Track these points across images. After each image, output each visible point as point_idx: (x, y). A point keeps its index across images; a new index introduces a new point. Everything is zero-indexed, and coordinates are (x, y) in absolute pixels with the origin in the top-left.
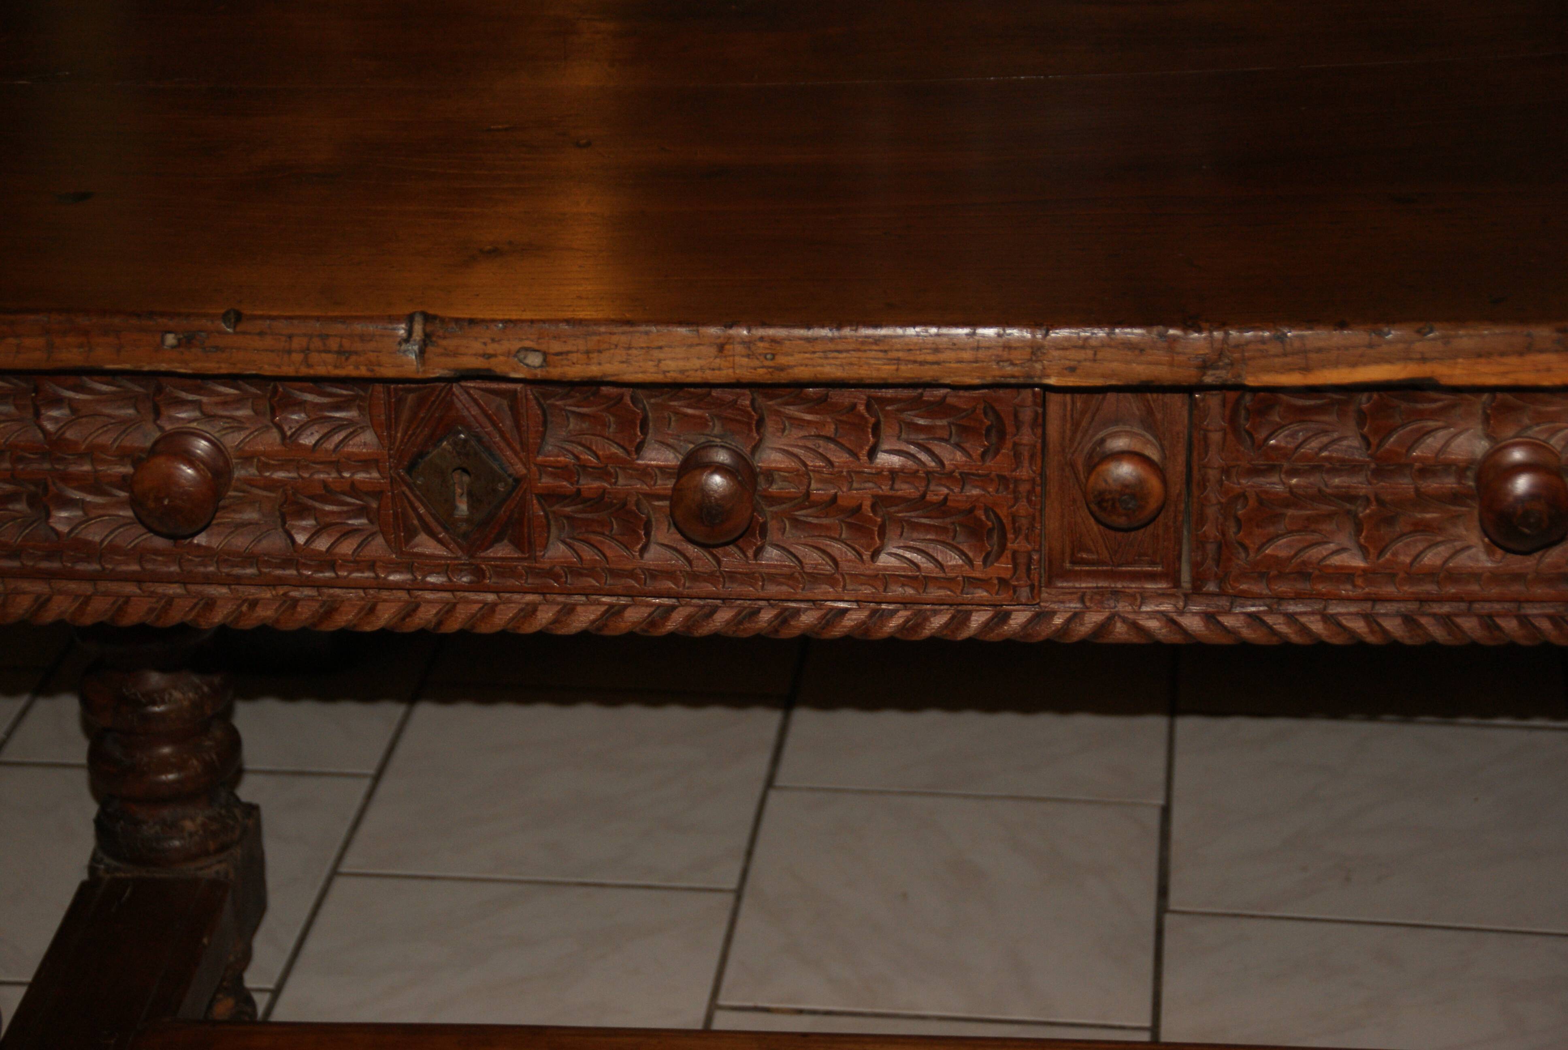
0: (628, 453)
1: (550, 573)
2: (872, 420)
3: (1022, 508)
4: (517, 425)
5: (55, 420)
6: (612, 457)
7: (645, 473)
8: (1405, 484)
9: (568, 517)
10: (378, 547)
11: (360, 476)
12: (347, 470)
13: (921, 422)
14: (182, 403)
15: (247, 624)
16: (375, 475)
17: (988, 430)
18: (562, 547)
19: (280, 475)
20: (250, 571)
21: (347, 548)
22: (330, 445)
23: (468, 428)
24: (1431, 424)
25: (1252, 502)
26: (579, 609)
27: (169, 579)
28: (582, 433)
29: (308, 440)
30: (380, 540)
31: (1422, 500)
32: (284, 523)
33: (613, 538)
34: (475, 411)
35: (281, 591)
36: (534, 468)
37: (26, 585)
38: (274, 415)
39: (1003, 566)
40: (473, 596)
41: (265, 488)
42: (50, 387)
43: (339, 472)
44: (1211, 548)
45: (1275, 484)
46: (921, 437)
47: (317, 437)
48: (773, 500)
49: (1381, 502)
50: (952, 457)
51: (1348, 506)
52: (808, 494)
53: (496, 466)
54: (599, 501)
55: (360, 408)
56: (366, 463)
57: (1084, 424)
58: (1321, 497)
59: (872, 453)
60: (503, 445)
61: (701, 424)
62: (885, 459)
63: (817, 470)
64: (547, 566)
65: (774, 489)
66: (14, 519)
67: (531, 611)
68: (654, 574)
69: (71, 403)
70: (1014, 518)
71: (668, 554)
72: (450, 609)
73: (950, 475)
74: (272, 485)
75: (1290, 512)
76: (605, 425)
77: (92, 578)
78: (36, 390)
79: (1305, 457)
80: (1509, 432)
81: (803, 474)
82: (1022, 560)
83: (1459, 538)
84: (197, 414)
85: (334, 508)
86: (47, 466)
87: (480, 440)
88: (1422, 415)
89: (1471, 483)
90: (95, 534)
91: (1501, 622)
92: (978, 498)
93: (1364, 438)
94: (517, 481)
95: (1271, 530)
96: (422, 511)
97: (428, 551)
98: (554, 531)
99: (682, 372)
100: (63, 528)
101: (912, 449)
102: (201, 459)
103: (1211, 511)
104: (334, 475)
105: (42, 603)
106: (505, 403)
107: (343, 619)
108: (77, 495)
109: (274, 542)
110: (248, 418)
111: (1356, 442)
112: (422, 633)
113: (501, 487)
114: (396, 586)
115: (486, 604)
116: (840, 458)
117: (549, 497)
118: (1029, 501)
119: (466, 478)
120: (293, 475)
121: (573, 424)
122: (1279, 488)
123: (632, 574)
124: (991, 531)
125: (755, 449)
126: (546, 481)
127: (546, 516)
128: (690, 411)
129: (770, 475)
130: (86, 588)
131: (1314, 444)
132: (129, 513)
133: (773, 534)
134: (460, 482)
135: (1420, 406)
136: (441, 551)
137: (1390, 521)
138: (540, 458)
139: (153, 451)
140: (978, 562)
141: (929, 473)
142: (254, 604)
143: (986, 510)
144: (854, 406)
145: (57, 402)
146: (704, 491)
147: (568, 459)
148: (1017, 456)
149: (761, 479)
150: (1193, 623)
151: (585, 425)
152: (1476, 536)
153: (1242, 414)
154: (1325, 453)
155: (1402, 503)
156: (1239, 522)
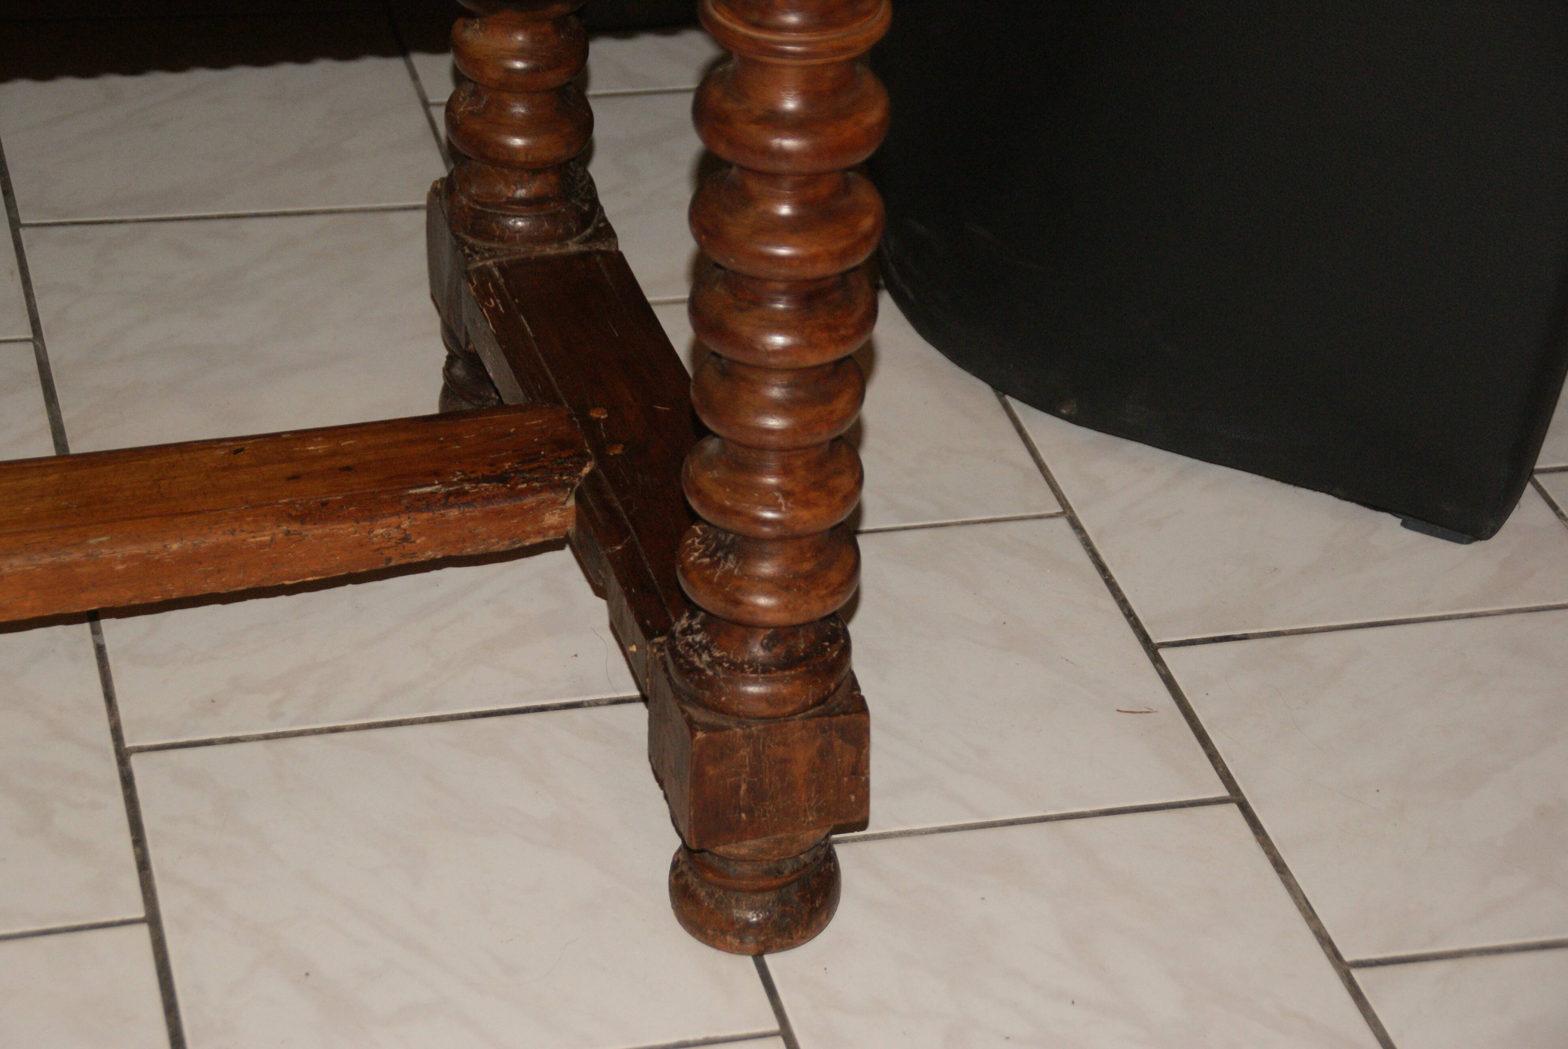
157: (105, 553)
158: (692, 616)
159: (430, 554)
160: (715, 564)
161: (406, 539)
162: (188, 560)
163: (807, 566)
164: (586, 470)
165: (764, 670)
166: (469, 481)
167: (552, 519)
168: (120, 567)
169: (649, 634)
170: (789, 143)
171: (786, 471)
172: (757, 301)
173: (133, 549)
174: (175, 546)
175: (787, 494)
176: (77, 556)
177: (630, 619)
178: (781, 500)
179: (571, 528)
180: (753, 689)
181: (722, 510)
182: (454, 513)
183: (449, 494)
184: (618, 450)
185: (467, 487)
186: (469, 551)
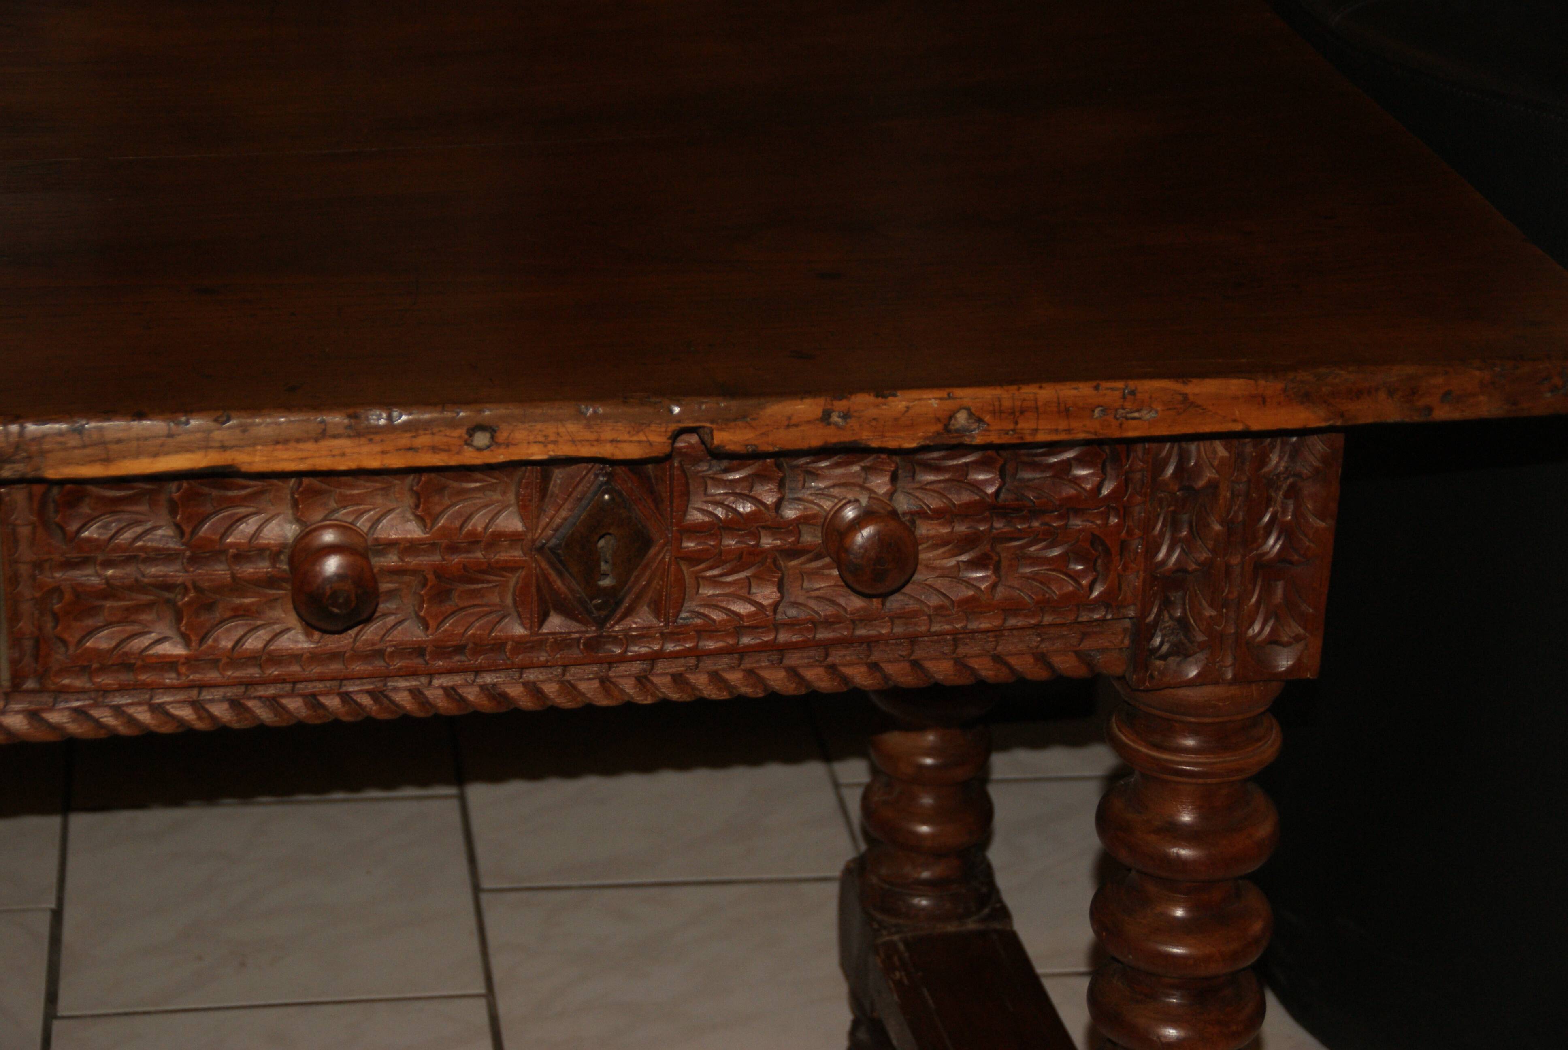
8: (221, 571)
24: (242, 511)
25: (68, 596)
31: (238, 586)
44: (28, 644)
45: (90, 576)
49: (196, 588)
51: (167, 595)
58: (138, 587)
75: (108, 604)
79: (119, 548)
80: (317, 516)
83: (278, 620)
88: (233, 502)
89: (285, 567)
91: (326, 701)
93: (178, 526)
95: (90, 622)
103: (26, 607)
111: (170, 532)
122: (95, 580)
131: (128, 535)
135: (230, 493)
137: (210, 607)
150: (16, 722)
152: (292, 620)
153: (51, 507)
154: (139, 544)
155: (220, 589)
156: (56, 618)
172: (1155, 994)
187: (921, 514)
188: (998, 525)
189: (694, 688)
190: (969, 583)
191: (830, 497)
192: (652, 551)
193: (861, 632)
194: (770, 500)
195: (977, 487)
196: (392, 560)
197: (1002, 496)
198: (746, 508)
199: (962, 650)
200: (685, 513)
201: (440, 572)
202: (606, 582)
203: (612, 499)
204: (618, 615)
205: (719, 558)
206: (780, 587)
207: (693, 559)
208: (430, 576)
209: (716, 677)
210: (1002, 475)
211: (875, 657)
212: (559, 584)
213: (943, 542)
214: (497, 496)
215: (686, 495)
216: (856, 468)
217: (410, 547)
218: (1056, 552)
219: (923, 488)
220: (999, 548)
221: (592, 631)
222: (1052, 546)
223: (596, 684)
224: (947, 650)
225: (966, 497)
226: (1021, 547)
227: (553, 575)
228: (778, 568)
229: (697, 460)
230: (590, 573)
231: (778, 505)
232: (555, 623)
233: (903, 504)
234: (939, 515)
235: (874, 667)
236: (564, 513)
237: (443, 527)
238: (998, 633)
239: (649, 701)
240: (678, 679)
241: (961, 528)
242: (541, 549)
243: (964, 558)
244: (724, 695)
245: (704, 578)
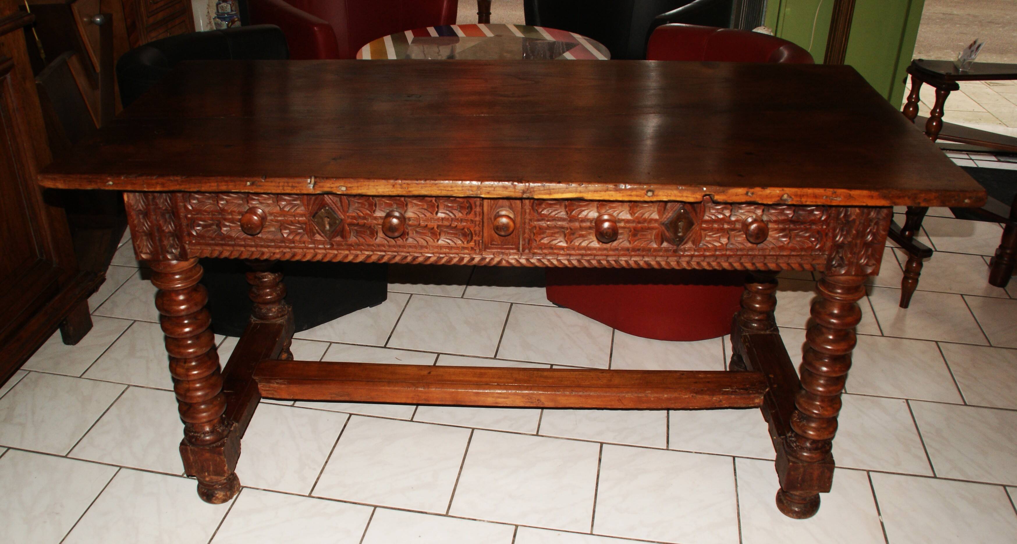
0: (371, 213)
1: (351, 245)
2: (437, 204)
3: (477, 228)
4: (342, 205)
5: (222, 204)
6: (367, 214)
7: (376, 218)
8: (577, 224)
9: (356, 230)
10: (306, 238)
11: (301, 219)
12: (297, 217)
13: (450, 205)
14: (254, 200)
15: (273, 258)
16: (304, 218)
17: (468, 207)
18: (354, 238)
19: (280, 218)
20: (273, 244)
21: (298, 238)
22: (293, 210)
23: (328, 206)
24: (584, 208)
25: (538, 229)
26: (359, 256)
27: (251, 246)
28: (359, 207)
29: (287, 209)
30: (306, 236)
31: (581, 228)
32: (281, 230)
33: (367, 235)
34: (330, 201)
35: (281, 249)
36: (346, 217)
37: (217, 248)
38: (278, 202)
39: (472, 244)
40: (331, 251)
41: (275, 222)
42: (221, 195)
43: (295, 218)
44: (527, 240)
45: (543, 224)
46: (450, 209)
47: (289, 208)
48: (410, 226)
49: (571, 229)
50: (459, 215)
51: (563, 230)
52: (419, 224)
53: (336, 216)
54: (364, 226)
55: (300, 201)
56: (302, 215)
57: (494, 207)
58: (555, 227)
59: (437, 213)
60: (338, 210)
61: (390, 205)
62: (440, 215)
63: (422, 218)
64: (350, 243)
65: (410, 223)
66: (213, 230)
67: (347, 256)
68: (379, 245)
69: (226, 200)
70: (475, 231)
71: (383, 239)
72: (325, 255)
73: (458, 219)
74: (277, 221)
75: (547, 231)
76: (365, 205)
77: (233, 246)
78: (217, 196)
79: (551, 217)
80: (603, 211)
81: (418, 219)
82: (477, 242)
83: (591, 239)
84: (258, 202)
85: (294, 227)
86: (220, 216)
87: (332, 209)
88: (580, 207)
89: (594, 224)
90: (234, 234)
91: (602, 262)
92: (465, 226)
93: (567, 212)
94: (342, 220)
95: (542, 236)
96: (317, 228)
97: (318, 239)
98: (352, 234)
99: (383, 192)
100: (225, 233)
101: (448, 212)
102: (259, 215)
103: (527, 231)
104: (294, 218)
105: (221, 253)
106: (338, 199)
107: (297, 258)
108: (227, 224)
109: (279, 236)
110: (271, 203)
111: (565, 213)
112: (318, 262)
113: (337, 222)
114: (311, 248)
115: (334, 254)
116: (428, 214)
117: (350, 225)
118: (479, 226)
119: (328, 220)
120: (283, 218)
121: (356, 205)
122: (544, 225)
123: (373, 245)
124: (468, 235)
125: (405, 212)
126: (349, 220)
127: (350, 229)
128: (388, 201)
129: (409, 219)
130: (231, 248)
131: (554, 213)
132: (240, 228)
133: (410, 235)
134: (327, 221)
135: (580, 205)
136: (322, 239)
137: (573, 234)
138: (348, 214)
139: (246, 212)
140: (465, 243)
141: (452, 219)
142: (274, 253)
143: (468, 229)
144: (431, 201)
145: (223, 199)
146: (390, 222)
147: (355, 214)
148: (475, 214)
149: (407, 220)
150: (523, 261)
151: (360, 205)
152: (595, 239)
153: (535, 205)
154: (556, 216)
155: (576, 229)
156: (534, 234)
157: (649, 395)
158: (792, 433)
159: (726, 405)
160: (800, 422)
161: (721, 401)
162: (669, 399)
163: (824, 426)
164: (767, 390)
165: (809, 450)
166: (738, 389)
167: (757, 401)
168: (652, 399)
169: (780, 435)
170: (834, 321)
171: (822, 401)
172: (821, 359)
173: (656, 395)
174: (666, 396)
175: (822, 407)
176: (643, 395)
177: (775, 430)
178: (820, 409)
179: (761, 404)
180: (805, 454)
181: (805, 409)
182: (733, 396)
183: (732, 392)
184: (775, 386)
185: (737, 390)
186: (735, 406)
187: (770, 221)
188: (792, 226)
189: (702, 266)
190: (782, 242)
191: (745, 215)
192: (694, 227)
193: (750, 253)
194: (728, 214)
195: (787, 215)
196: (622, 224)
197: (793, 218)
198: (721, 216)
199: (779, 261)
200: (703, 216)
201: (635, 229)
202: (680, 234)
203: (684, 212)
204: (683, 243)
205: (712, 229)
206: (728, 239)
207: (705, 229)
208: (632, 229)
209: (709, 264)
210: (794, 211)
211: (754, 261)
212: (667, 234)
213: (776, 230)
214: (652, 209)
215: (704, 212)
216: (752, 207)
217: (627, 221)
218: (807, 235)
219: (771, 214)
220: (791, 232)
221: (675, 247)
222: (806, 233)
223: (676, 263)
224: (774, 261)
225: (783, 217)
226: (797, 233)
227: (666, 231)
228: (728, 233)
229: (708, 203)
230: (676, 232)
231: (730, 216)
232: (665, 244)
233: (765, 218)
234: (775, 222)
235: (753, 264)
236: (670, 215)
237: (637, 216)
238: (789, 256)
239: (690, 268)
240: (698, 263)
241: (781, 226)
242: (663, 224)
243: (781, 234)
244: (711, 269)
245: (708, 235)
